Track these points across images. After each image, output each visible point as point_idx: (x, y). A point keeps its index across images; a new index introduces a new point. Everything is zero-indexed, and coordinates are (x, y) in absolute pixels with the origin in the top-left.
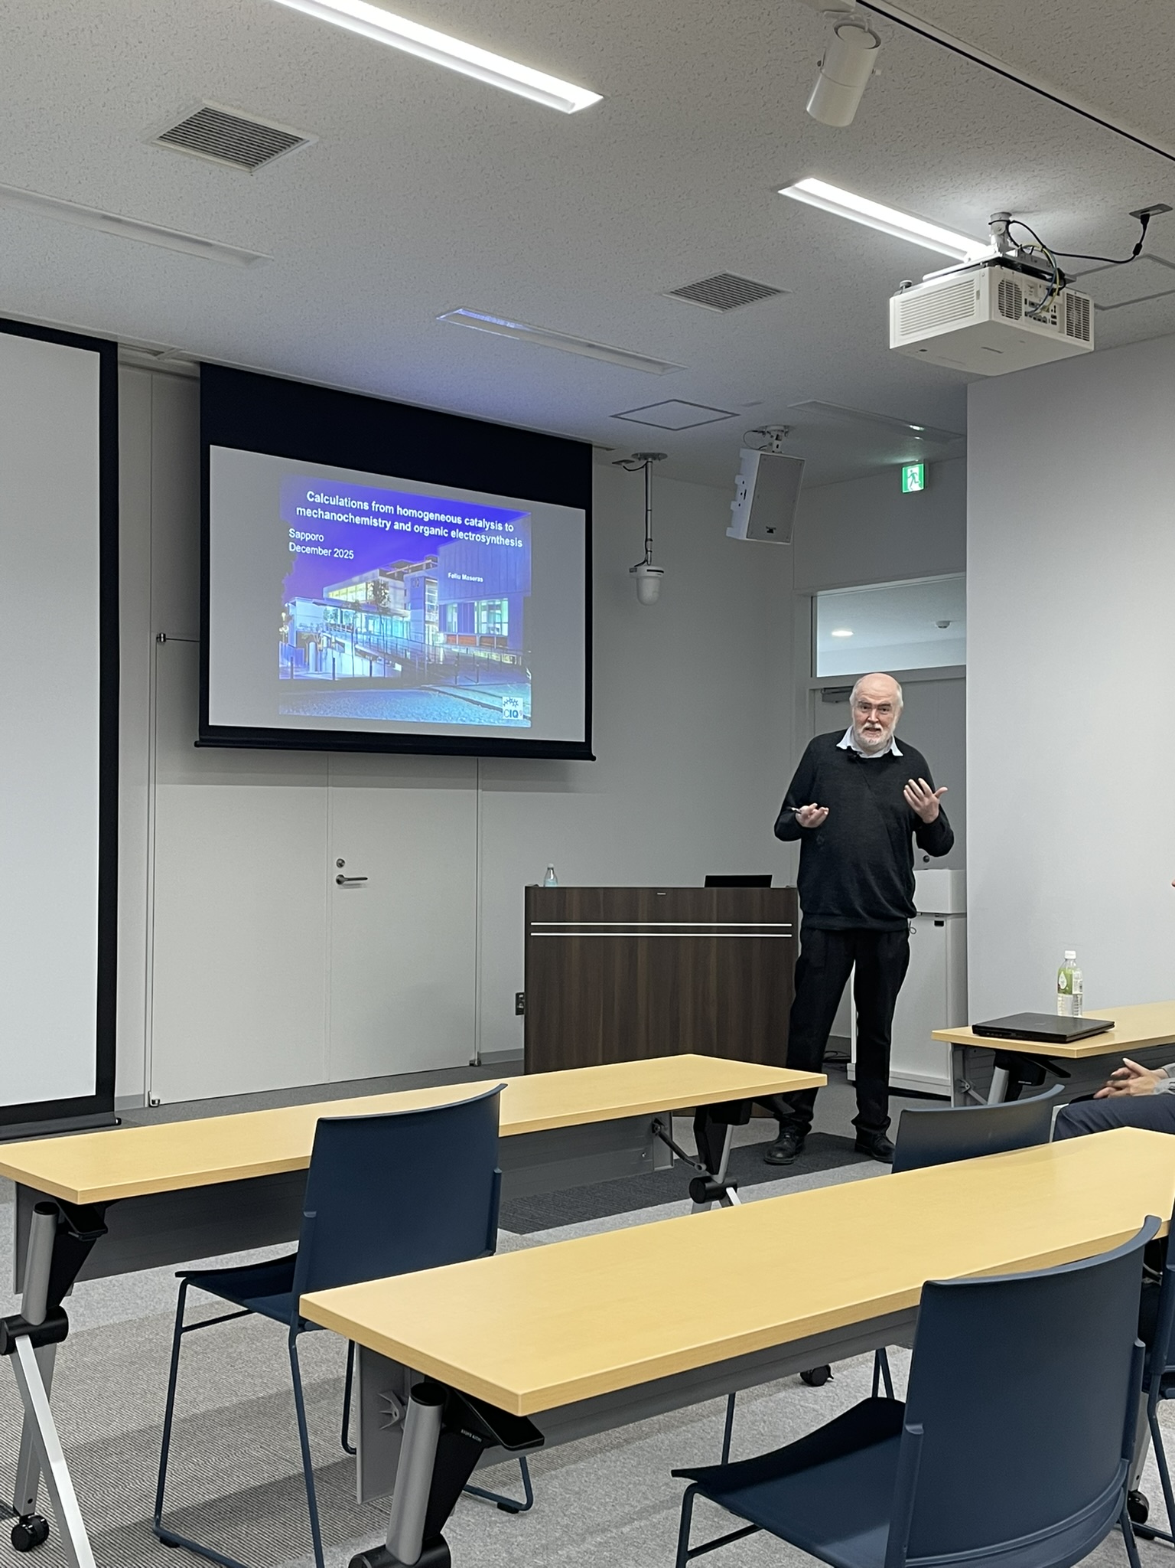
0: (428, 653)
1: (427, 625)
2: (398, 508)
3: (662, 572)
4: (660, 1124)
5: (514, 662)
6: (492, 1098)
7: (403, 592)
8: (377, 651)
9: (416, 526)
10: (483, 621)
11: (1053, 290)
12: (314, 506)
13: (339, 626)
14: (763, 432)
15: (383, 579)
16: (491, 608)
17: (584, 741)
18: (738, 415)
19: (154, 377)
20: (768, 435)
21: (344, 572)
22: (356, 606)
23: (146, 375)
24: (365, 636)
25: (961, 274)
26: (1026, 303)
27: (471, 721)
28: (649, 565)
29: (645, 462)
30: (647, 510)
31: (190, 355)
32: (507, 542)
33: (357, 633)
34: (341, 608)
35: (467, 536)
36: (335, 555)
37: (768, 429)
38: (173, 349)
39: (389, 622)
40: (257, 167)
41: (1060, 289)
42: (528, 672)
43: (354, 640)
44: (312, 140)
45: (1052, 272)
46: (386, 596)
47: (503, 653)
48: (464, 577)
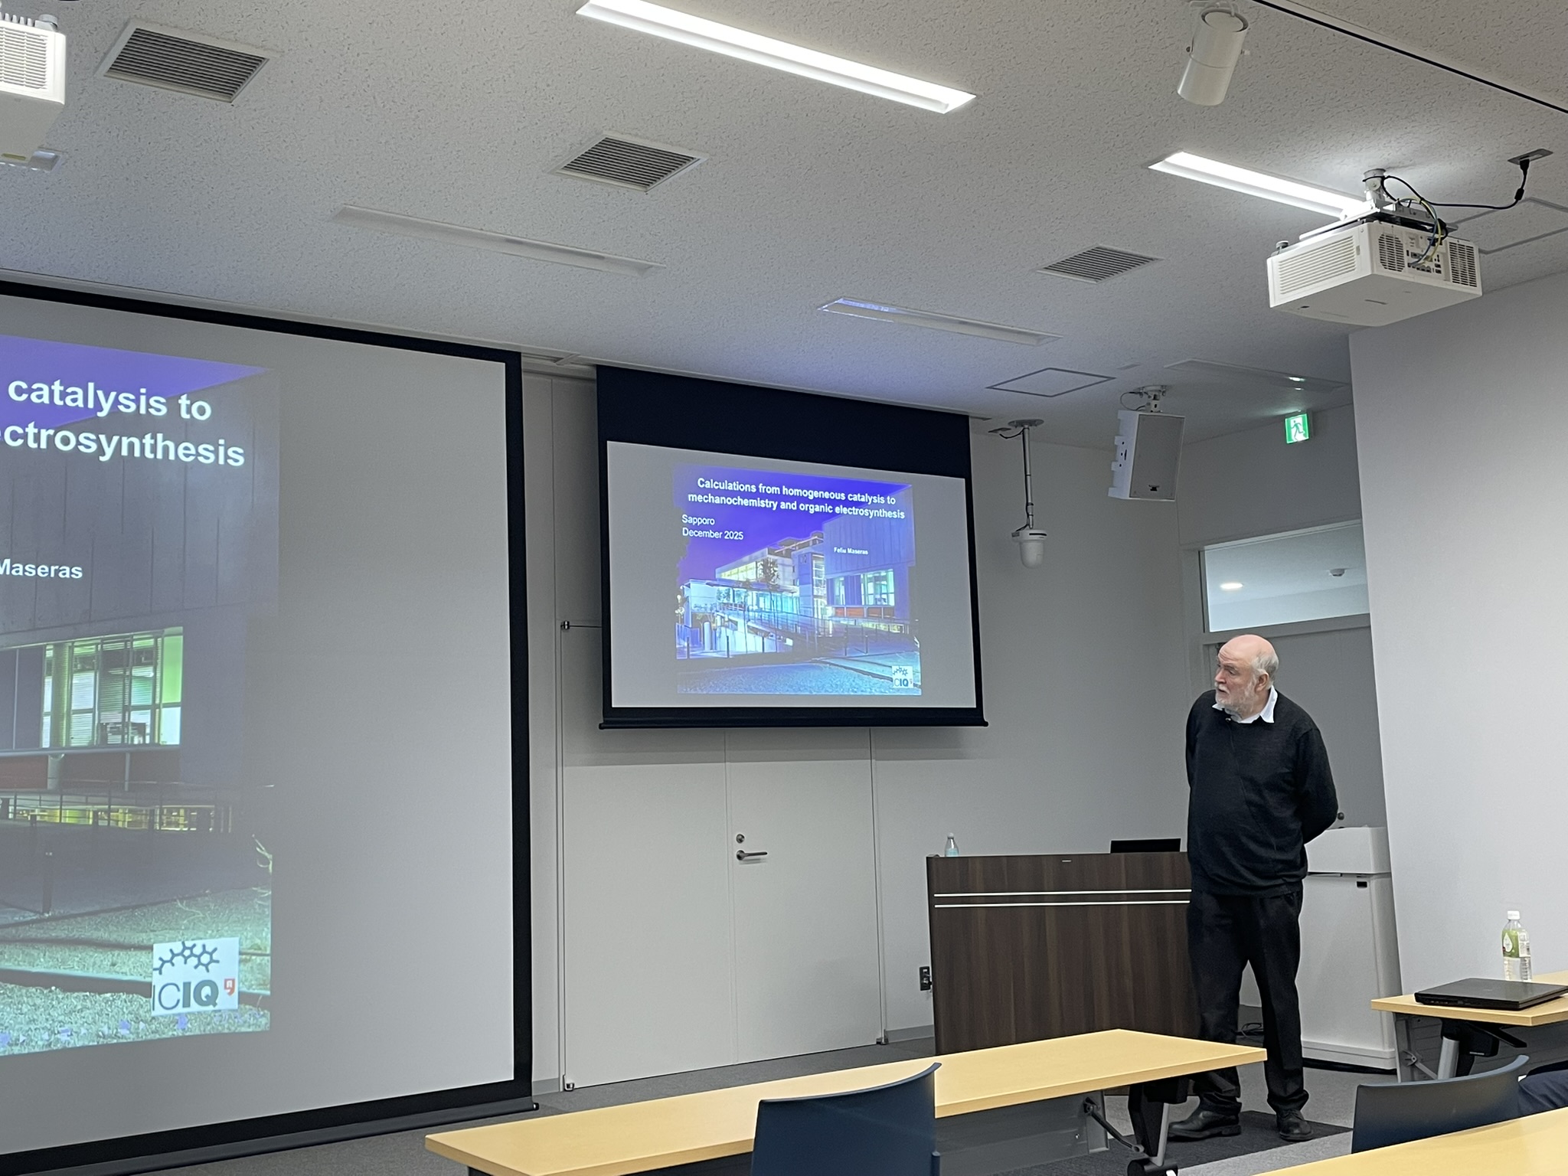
0: (818, 627)
1: (815, 599)
2: (784, 489)
3: (1045, 535)
4: (1092, 1103)
5: (901, 632)
6: (926, 1078)
7: (792, 568)
8: (771, 627)
9: (802, 505)
10: (869, 593)
11: (1436, 240)
12: (705, 492)
13: (731, 605)
14: (1141, 394)
15: (772, 558)
16: (877, 579)
17: (975, 707)
18: (1114, 378)
19: (554, 380)
20: (1145, 396)
21: (734, 553)
22: (747, 585)
23: (548, 380)
24: (757, 614)
25: (1341, 231)
26: (1408, 255)
27: (862, 691)
28: (1031, 529)
29: (1022, 428)
30: (1026, 475)
31: (588, 360)
32: (889, 514)
33: (748, 611)
34: (733, 587)
35: (850, 511)
36: (726, 537)
37: (1144, 390)
38: (571, 355)
39: (779, 599)
40: (652, 186)
41: (1442, 239)
42: (916, 640)
43: (747, 617)
44: (703, 158)
45: (1433, 223)
46: (776, 573)
47: (891, 622)
48: (850, 551)
